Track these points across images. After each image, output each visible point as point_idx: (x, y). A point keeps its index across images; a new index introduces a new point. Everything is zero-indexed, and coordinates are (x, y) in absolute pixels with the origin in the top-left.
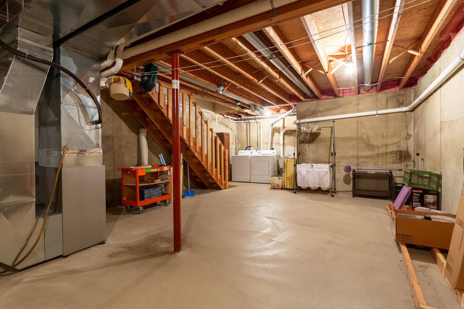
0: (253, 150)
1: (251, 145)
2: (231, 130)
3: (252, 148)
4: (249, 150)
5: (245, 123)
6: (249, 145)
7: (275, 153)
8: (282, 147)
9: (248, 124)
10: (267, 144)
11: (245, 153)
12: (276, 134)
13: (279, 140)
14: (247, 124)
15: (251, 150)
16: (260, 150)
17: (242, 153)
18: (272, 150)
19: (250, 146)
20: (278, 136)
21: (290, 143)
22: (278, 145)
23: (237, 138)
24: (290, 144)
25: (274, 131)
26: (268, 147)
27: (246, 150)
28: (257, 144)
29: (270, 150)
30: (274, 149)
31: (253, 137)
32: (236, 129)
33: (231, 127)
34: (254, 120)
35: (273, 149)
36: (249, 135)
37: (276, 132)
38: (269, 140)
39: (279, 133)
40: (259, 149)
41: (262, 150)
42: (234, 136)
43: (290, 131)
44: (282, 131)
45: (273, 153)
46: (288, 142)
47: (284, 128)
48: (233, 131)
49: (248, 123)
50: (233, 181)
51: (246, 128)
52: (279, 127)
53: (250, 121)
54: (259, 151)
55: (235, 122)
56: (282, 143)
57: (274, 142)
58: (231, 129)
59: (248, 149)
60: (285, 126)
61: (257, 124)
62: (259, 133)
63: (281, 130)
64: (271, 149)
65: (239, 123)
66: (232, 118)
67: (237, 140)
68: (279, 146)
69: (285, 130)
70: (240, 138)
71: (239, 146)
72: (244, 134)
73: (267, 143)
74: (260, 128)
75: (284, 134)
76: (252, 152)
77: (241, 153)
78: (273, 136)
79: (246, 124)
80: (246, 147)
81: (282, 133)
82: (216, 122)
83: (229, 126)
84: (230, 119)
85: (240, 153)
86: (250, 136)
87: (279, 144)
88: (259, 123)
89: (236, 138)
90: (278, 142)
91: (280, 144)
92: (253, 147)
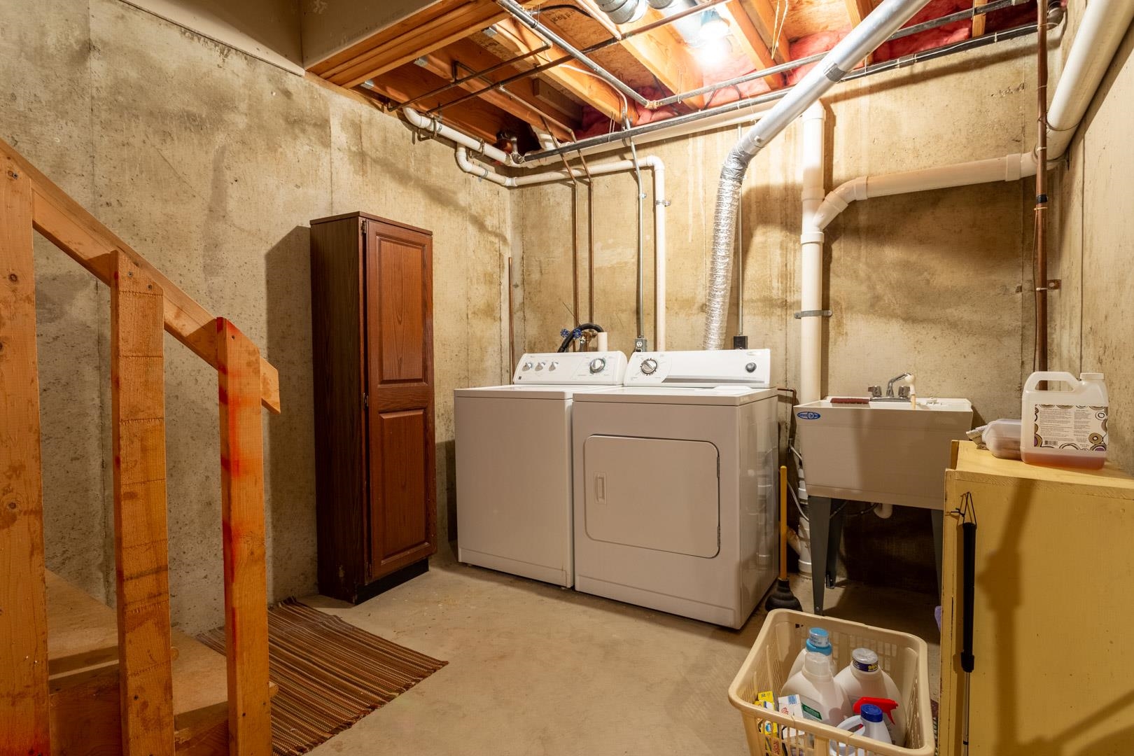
0: (610, 349)
1: (596, 322)
2: (472, 229)
3: (603, 337)
4: (585, 348)
5: (559, 186)
6: (584, 320)
7: (763, 374)
8: (809, 327)
9: (582, 188)
10: (704, 308)
11: (552, 368)
12: (766, 239)
13: (787, 276)
14: (573, 187)
15: (596, 349)
16: (655, 350)
17: (539, 368)
18: (738, 351)
19: (589, 327)
20: (783, 247)
21: (877, 298)
22: (778, 311)
23: (517, 279)
24: (875, 307)
25: (753, 217)
26: (707, 329)
27: (564, 349)
28: (638, 312)
29: (725, 347)
30: (750, 342)
31: (613, 269)
32: (515, 228)
33: (475, 210)
34: (617, 158)
35: (740, 342)
36: (587, 255)
37: (765, 220)
38: (719, 280)
39: (792, 226)
40: (650, 345)
41: (670, 347)
42: (501, 267)
43: (875, 201)
44: (815, 209)
45: (750, 371)
46: (864, 288)
47: (829, 186)
48: (493, 239)
49: (580, 178)
50: (465, 565)
51: (568, 217)
52: (786, 188)
53: (593, 168)
54: (649, 355)
55: (509, 181)
56: (809, 297)
57: (748, 293)
58: (479, 224)
59: (579, 341)
60: (839, 172)
61: (636, 179)
62: (647, 237)
63: (805, 205)
64: (731, 342)
65: (528, 191)
66: (475, 144)
67: (518, 294)
68: (792, 320)
69: (842, 197)
70: (535, 276)
71: (532, 330)
72: (561, 253)
73: (701, 297)
74: (655, 203)
75: (832, 232)
76: (598, 364)
77: (532, 371)
78: (746, 251)
79: (569, 190)
80: (564, 332)
81: (812, 226)
82: (326, 142)
83: (463, 198)
84: (462, 153)
85: (526, 367)
86: (595, 266)
87: (785, 305)
88: (644, 176)
89: (514, 283)
90: (776, 293)
91: (798, 304)
92: (611, 329)
